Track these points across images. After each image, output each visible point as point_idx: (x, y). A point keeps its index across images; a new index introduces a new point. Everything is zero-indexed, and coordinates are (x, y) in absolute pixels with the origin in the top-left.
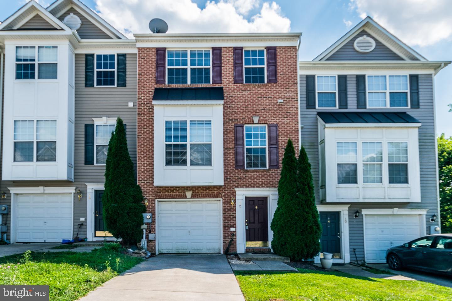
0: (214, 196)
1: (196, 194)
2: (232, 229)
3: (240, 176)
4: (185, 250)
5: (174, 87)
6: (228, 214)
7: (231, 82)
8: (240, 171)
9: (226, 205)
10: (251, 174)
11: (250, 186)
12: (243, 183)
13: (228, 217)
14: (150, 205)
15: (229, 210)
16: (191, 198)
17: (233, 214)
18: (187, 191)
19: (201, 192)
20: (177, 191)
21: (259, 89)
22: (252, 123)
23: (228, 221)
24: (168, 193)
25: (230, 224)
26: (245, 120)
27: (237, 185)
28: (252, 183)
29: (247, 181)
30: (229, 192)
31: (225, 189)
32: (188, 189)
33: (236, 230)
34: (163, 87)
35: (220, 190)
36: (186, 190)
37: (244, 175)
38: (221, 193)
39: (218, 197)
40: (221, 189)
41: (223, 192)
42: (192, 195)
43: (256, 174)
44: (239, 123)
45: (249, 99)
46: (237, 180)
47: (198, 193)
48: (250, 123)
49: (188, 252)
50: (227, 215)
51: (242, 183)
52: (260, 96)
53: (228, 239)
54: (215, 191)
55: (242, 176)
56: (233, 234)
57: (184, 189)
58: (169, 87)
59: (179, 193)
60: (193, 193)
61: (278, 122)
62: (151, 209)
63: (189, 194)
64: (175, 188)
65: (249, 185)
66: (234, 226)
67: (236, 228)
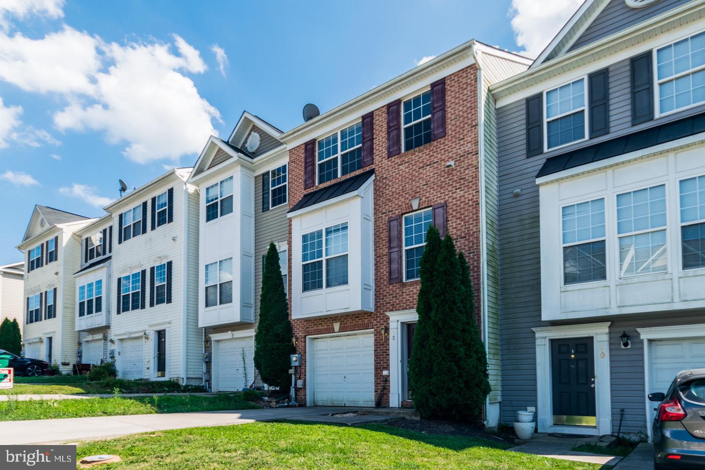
0: (364, 326)
1: (344, 326)
2: (385, 373)
3: (396, 294)
4: (340, 402)
5: (323, 187)
6: (380, 350)
7: (384, 157)
8: (395, 286)
9: (378, 337)
10: (409, 289)
11: (408, 307)
12: (399, 304)
13: (381, 355)
14: (300, 344)
15: (381, 345)
16: (339, 332)
17: (386, 350)
18: (335, 323)
19: (350, 323)
20: (325, 323)
21: (420, 155)
22: (410, 210)
23: (381, 360)
24: (317, 327)
25: (383, 366)
26: (401, 209)
27: (391, 307)
28: (411, 302)
29: (404, 300)
30: (382, 319)
31: (377, 315)
32: (336, 320)
33: (389, 373)
34: (312, 191)
35: (372, 318)
36: (334, 321)
37: (400, 291)
38: (372, 321)
39: (368, 327)
40: (373, 316)
41: (375, 320)
42: (340, 327)
43: (416, 288)
44: (393, 216)
45: (407, 175)
46: (392, 300)
47: (347, 323)
48: (408, 211)
49: (344, 405)
50: (379, 353)
51: (397, 304)
52: (421, 165)
53: (380, 386)
54: (365, 319)
55: (398, 293)
56: (386, 380)
57: (333, 320)
58: (317, 189)
59: (327, 326)
60: (341, 324)
61: (447, 199)
62: (301, 349)
63: (337, 326)
64: (323, 320)
65: (406, 306)
66: (387, 368)
67: (389, 370)
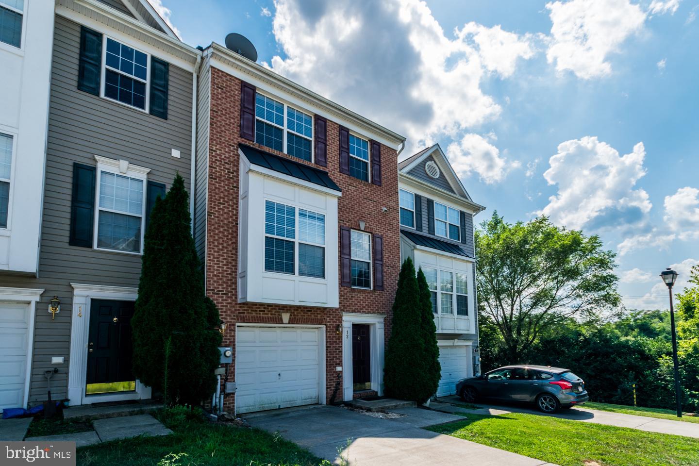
0: (317, 322)
1: (295, 318)
2: (339, 369)
3: (347, 296)
4: (273, 405)
6: (334, 347)
7: (336, 169)
8: (347, 289)
9: (332, 334)
10: (357, 295)
11: (356, 310)
12: (350, 306)
13: (334, 352)
14: (227, 333)
15: (334, 342)
16: (289, 323)
17: (339, 347)
18: (284, 312)
19: (302, 316)
20: (269, 311)
21: (365, 188)
22: (358, 228)
23: (334, 357)
24: (256, 314)
25: (336, 362)
26: (351, 224)
27: (343, 307)
28: (358, 307)
29: (354, 303)
30: (335, 317)
31: (330, 312)
32: (284, 309)
33: (342, 369)
34: (251, 146)
35: (325, 314)
36: (281, 311)
37: (350, 294)
38: (325, 317)
39: (322, 322)
40: (325, 312)
41: (328, 317)
42: (290, 318)
43: (362, 295)
44: (345, 226)
45: (355, 197)
46: (343, 301)
47: (298, 315)
48: (356, 228)
50: (332, 349)
51: (348, 306)
52: (365, 197)
53: (334, 382)
54: (318, 314)
55: (349, 296)
56: (339, 375)
57: (279, 309)
58: (259, 149)
59: (272, 314)
60: (291, 315)
61: (382, 234)
62: (229, 339)
63: (286, 317)
64: (266, 307)
65: (355, 309)
66: (340, 364)
67: (342, 366)
